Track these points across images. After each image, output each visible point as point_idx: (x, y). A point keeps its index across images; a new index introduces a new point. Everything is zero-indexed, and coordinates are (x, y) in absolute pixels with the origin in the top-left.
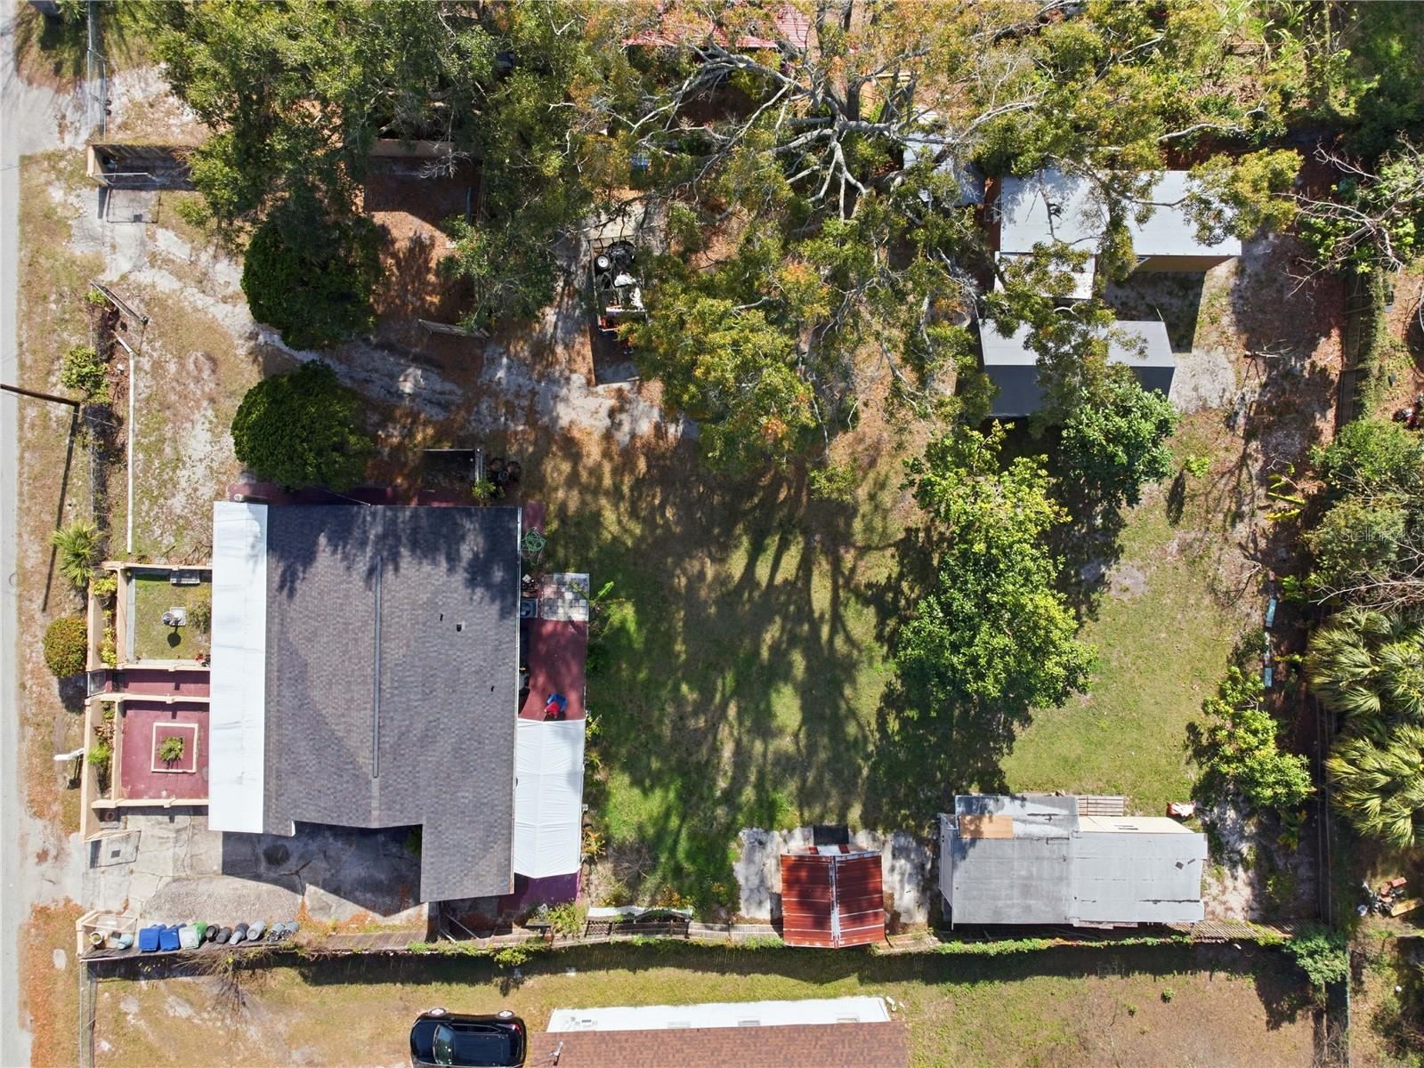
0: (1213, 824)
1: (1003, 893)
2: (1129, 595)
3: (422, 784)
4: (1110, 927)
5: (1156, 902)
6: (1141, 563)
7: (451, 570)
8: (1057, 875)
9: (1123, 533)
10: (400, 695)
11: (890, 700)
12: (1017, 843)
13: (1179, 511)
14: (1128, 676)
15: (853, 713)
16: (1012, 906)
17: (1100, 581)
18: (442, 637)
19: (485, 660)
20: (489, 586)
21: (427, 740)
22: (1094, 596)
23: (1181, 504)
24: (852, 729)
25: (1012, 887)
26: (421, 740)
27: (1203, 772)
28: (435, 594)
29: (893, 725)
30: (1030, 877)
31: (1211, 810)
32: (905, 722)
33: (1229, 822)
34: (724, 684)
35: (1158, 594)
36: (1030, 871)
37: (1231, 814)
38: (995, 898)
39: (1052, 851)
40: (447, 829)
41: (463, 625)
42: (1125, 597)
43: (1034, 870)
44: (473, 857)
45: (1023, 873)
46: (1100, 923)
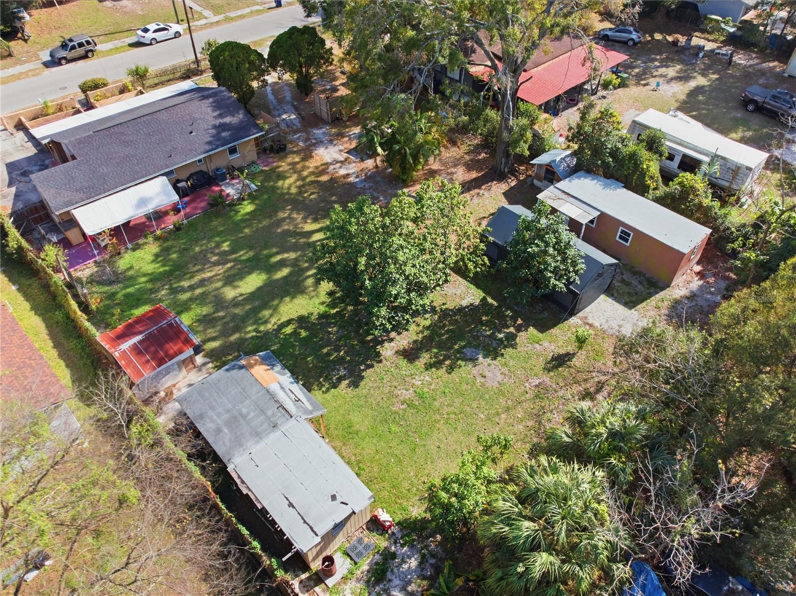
0: (393, 556)
1: (220, 410)
2: (483, 380)
3: (101, 150)
4: (245, 491)
5: (291, 505)
6: (507, 372)
7: (215, 117)
8: (259, 430)
9: (509, 350)
10: (142, 125)
11: (302, 321)
12: (263, 392)
13: (556, 367)
14: (438, 417)
15: (275, 309)
16: (212, 421)
17: (473, 360)
18: (182, 128)
19: (182, 148)
20: (218, 133)
21: (125, 143)
22: (462, 363)
23: (560, 365)
24: (266, 313)
25: (228, 411)
26: (124, 141)
27: (424, 515)
28: (201, 119)
29: (288, 330)
30: (244, 416)
31: (402, 546)
32: (295, 333)
33: (406, 566)
34: (243, 255)
35: (501, 393)
36: (248, 414)
37: (413, 563)
38: (212, 408)
39: (274, 415)
40: (81, 170)
41: (194, 134)
42: (479, 379)
43: (252, 414)
44: (70, 187)
45: (244, 411)
46: (243, 482)
